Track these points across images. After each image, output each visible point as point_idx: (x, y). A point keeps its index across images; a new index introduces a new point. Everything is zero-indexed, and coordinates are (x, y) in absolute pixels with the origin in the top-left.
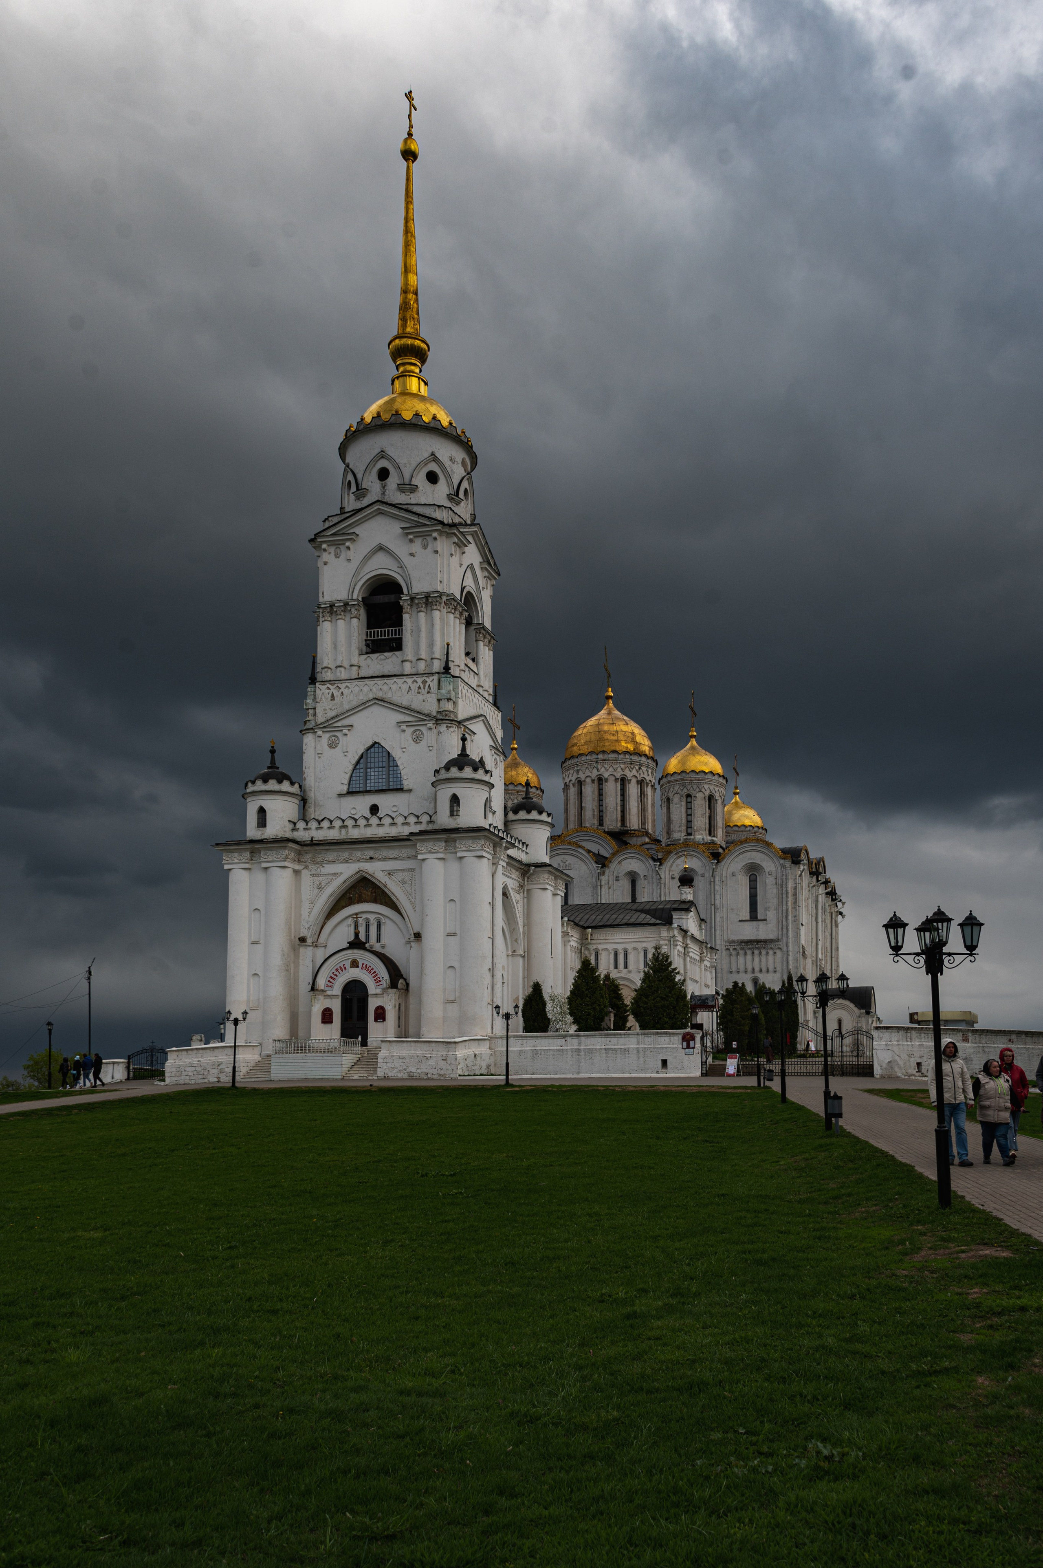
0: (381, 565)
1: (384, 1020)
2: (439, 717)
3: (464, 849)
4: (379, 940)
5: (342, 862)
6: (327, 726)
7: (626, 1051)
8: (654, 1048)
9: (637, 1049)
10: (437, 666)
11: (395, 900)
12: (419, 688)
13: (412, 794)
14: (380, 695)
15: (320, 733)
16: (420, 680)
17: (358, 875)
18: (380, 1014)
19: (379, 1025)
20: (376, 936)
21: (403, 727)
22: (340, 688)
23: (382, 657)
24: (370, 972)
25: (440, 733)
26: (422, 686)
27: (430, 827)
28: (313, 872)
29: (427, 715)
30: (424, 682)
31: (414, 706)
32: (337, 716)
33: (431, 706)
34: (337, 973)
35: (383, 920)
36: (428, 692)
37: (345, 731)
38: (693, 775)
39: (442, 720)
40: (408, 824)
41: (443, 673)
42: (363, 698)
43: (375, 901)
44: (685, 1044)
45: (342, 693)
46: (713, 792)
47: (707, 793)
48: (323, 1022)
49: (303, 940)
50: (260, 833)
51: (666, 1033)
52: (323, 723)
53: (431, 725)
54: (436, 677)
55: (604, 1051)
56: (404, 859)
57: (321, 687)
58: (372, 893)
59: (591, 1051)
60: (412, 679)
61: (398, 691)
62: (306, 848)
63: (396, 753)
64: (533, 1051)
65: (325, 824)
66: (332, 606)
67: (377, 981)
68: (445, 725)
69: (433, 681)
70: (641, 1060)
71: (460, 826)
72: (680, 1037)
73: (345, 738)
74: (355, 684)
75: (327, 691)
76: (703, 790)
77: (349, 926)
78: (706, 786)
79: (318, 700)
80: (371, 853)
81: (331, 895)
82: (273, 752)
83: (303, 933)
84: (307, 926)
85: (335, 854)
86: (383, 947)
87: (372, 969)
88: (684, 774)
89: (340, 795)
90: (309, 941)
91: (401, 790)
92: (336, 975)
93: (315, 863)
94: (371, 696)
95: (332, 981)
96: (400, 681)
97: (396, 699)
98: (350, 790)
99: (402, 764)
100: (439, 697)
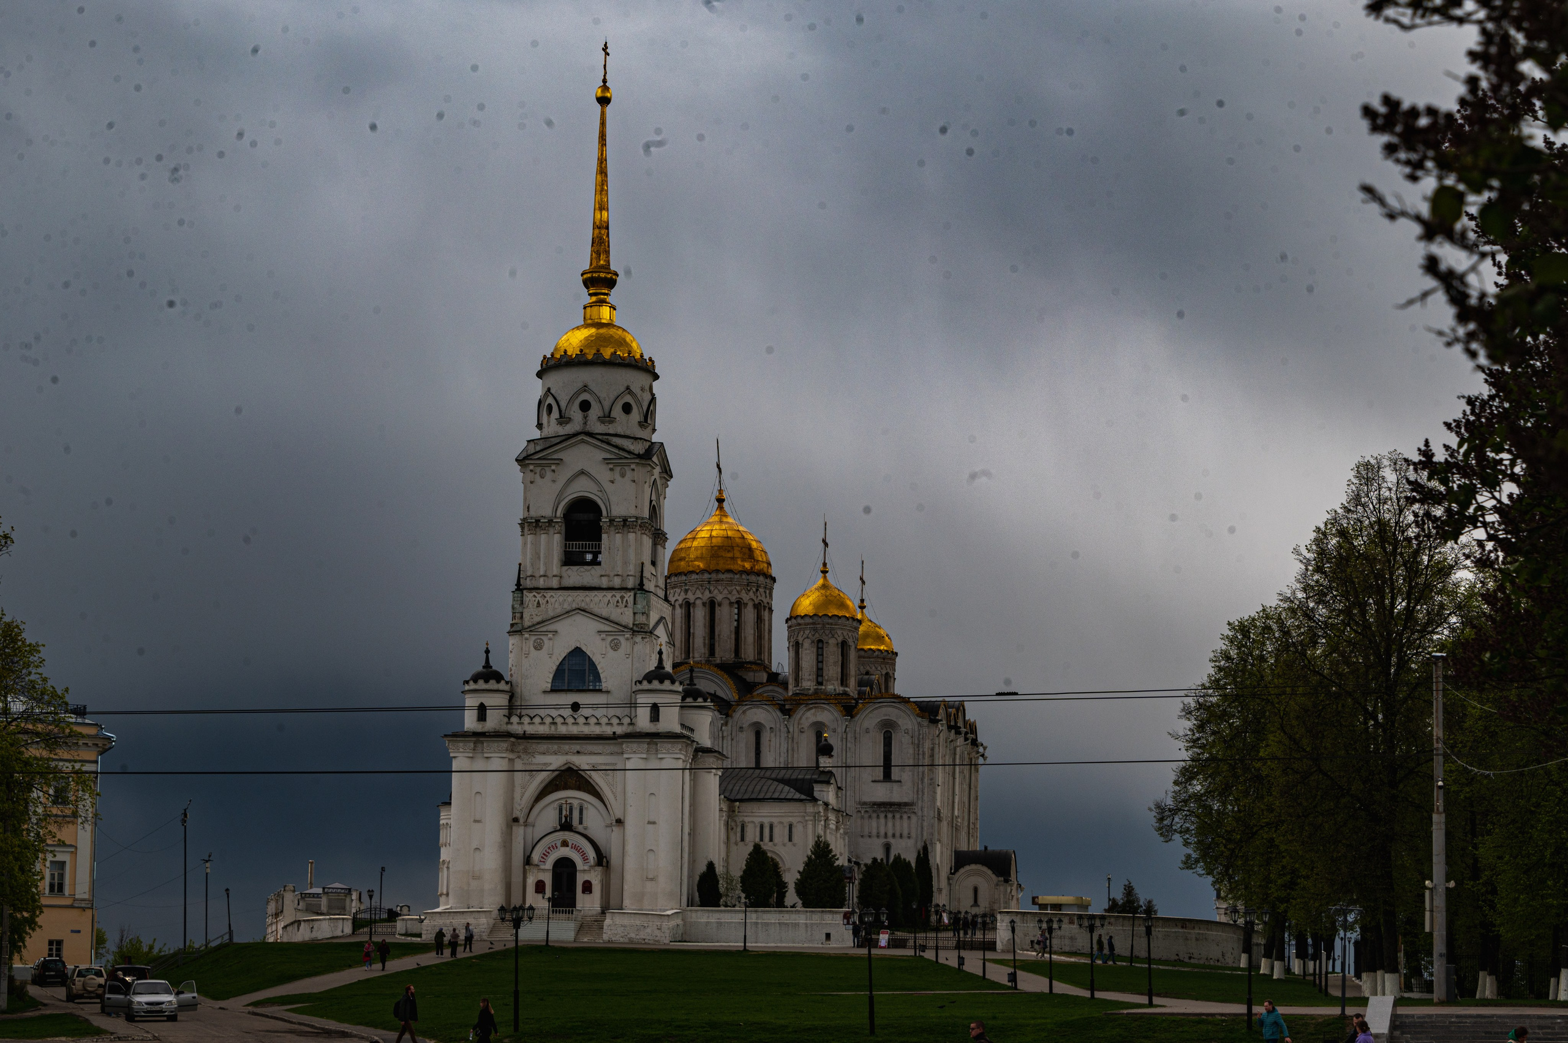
0: (583, 488)
1: (591, 892)
2: (635, 629)
3: (664, 751)
4: (581, 822)
5: (551, 754)
6: (532, 629)
7: (796, 925)
8: (820, 924)
9: (806, 924)
10: (631, 583)
11: (599, 790)
12: (618, 602)
13: (609, 695)
14: (583, 605)
15: (527, 635)
16: (618, 595)
17: (566, 766)
18: (587, 887)
19: (587, 896)
20: (578, 819)
21: (603, 635)
22: (545, 597)
23: (582, 569)
24: (578, 851)
25: (635, 643)
26: (620, 601)
27: (630, 729)
28: (525, 761)
29: (625, 627)
30: (622, 597)
31: (613, 617)
32: (543, 622)
33: (627, 618)
34: (549, 851)
35: (585, 805)
36: (626, 606)
37: (550, 635)
38: (826, 620)
39: (638, 632)
40: (611, 724)
41: (639, 590)
42: (567, 607)
43: (579, 789)
44: (845, 921)
45: (547, 602)
46: (847, 637)
47: (840, 639)
48: (536, 892)
49: (516, 820)
50: (481, 726)
51: (830, 912)
52: (529, 627)
53: (628, 636)
54: (632, 594)
55: (778, 925)
56: (607, 754)
57: (528, 594)
58: (576, 781)
59: (767, 924)
60: (611, 594)
61: (598, 602)
62: (519, 741)
63: (596, 659)
64: (717, 923)
65: (537, 720)
66: (537, 521)
67: (585, 859)
68: (641, 636)
69: (629, 596)
70: (809, 933)
71: (660, 731)
72: (842, 915)
73: (551, 642)
74: (559, 594)
75: (534, 599)
76: (836, 636)
77: (555, 809)
78: (839, 632)
79: (525, 606)
80: (578, 748)
81: (542, 782)
82: (487, 652)
83: (517, 814)
84: (519, 808)
85: (545, 746)
86: (586, 828)
87: (581, 849)
88: (816, 618)
89: (545, 692)
90: (522, 821)
91: (600, 691)
92: (549, 853)
93: (526, 751)
94: (574, 606)
95: (545, 857)
96: (600, 594)
97: (596, 610)
98: (553, 688)
99: (602, 668)
100: (635, 611)
